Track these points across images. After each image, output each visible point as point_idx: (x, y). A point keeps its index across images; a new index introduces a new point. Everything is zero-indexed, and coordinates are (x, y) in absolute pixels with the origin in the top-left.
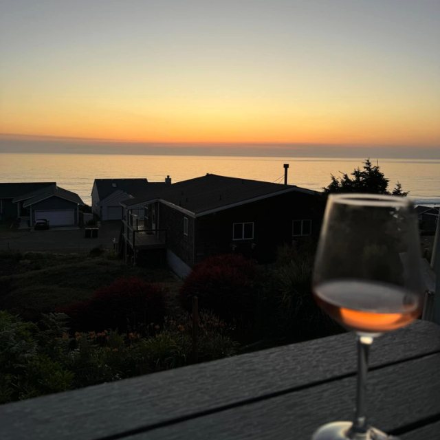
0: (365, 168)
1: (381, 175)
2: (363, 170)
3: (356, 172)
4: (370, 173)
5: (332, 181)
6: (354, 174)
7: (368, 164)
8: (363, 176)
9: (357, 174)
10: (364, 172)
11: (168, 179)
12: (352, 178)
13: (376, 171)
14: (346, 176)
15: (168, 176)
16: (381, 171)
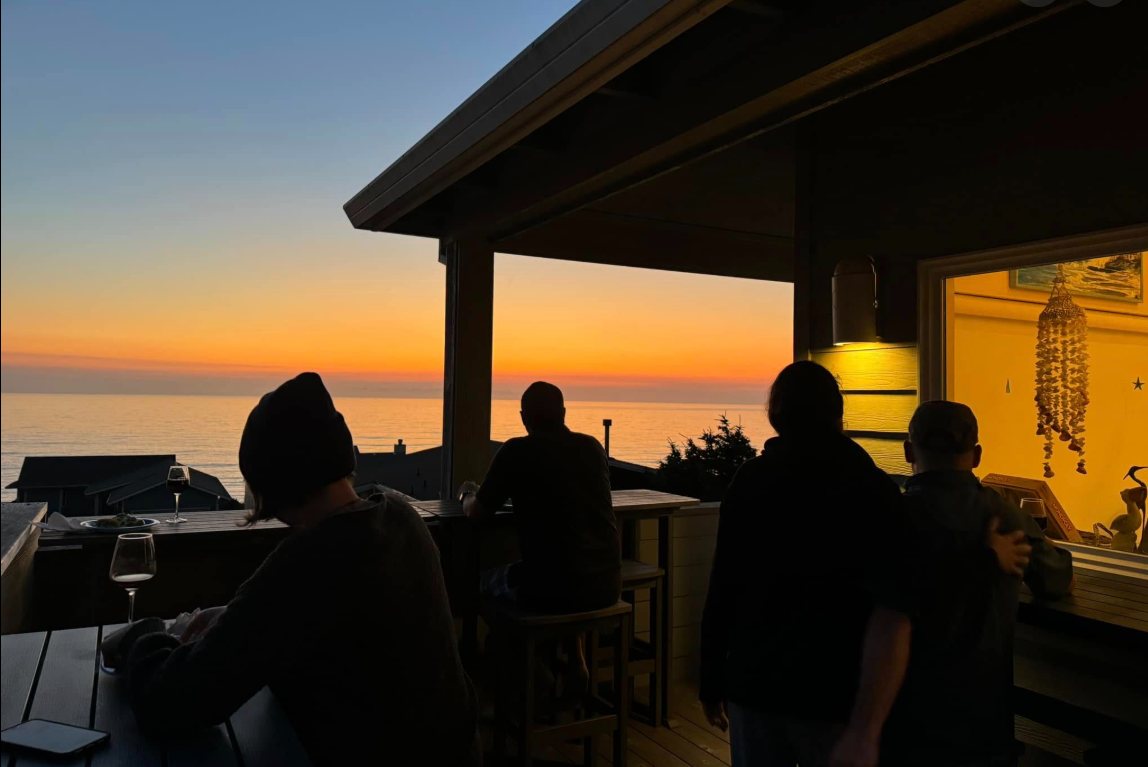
0: (720, 428)
1: (745, 441)
2: (716, 432)
3: (706, 435)
4: (728, 436)
5: (669, 451)
6: (703, 438)
7: (725, 422)
8: (717, 443)
9: (709, 439)
10: (718, 436)
11: (400, 447)
12: (702, 445)
13: (738, 434)
14: (691, 443)
15: (400, 441)
16: (745, 433)
